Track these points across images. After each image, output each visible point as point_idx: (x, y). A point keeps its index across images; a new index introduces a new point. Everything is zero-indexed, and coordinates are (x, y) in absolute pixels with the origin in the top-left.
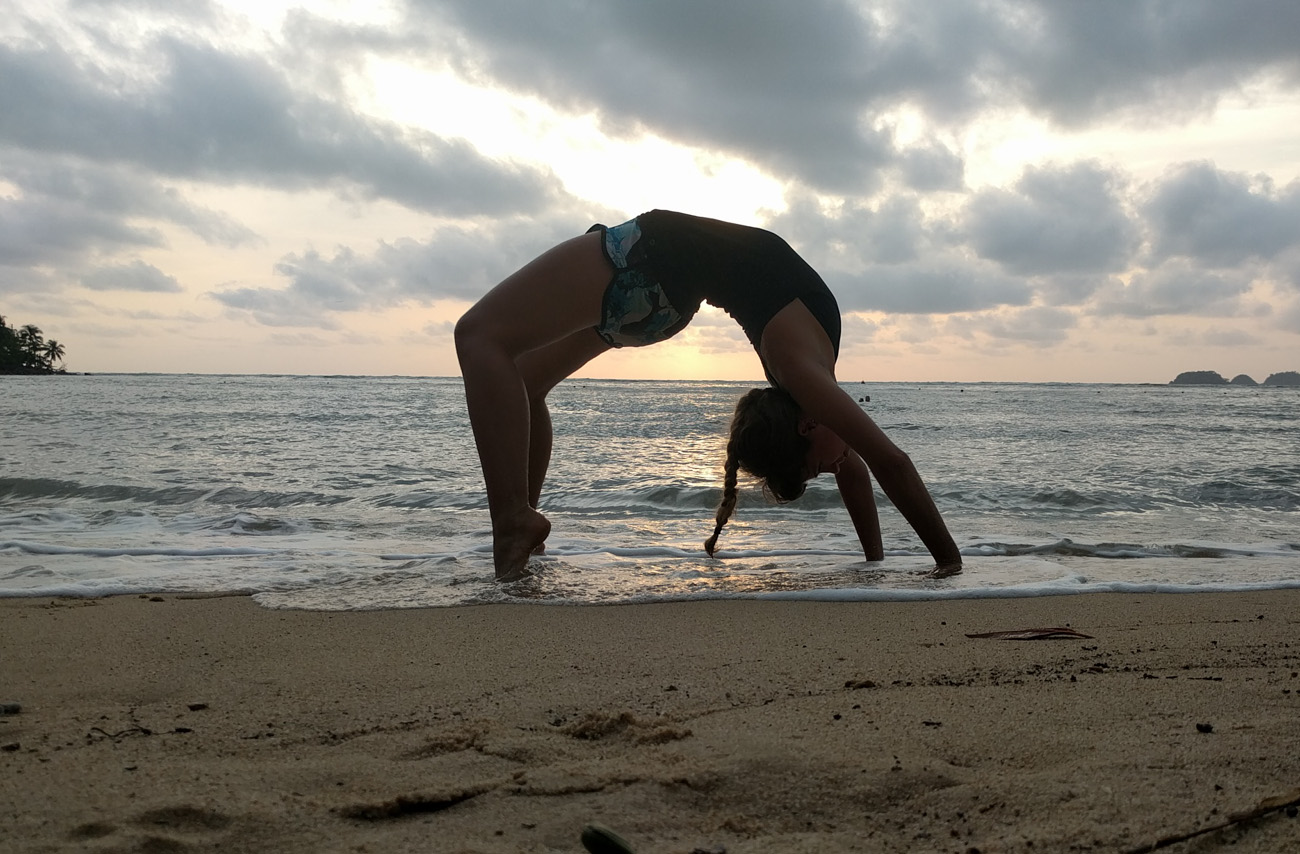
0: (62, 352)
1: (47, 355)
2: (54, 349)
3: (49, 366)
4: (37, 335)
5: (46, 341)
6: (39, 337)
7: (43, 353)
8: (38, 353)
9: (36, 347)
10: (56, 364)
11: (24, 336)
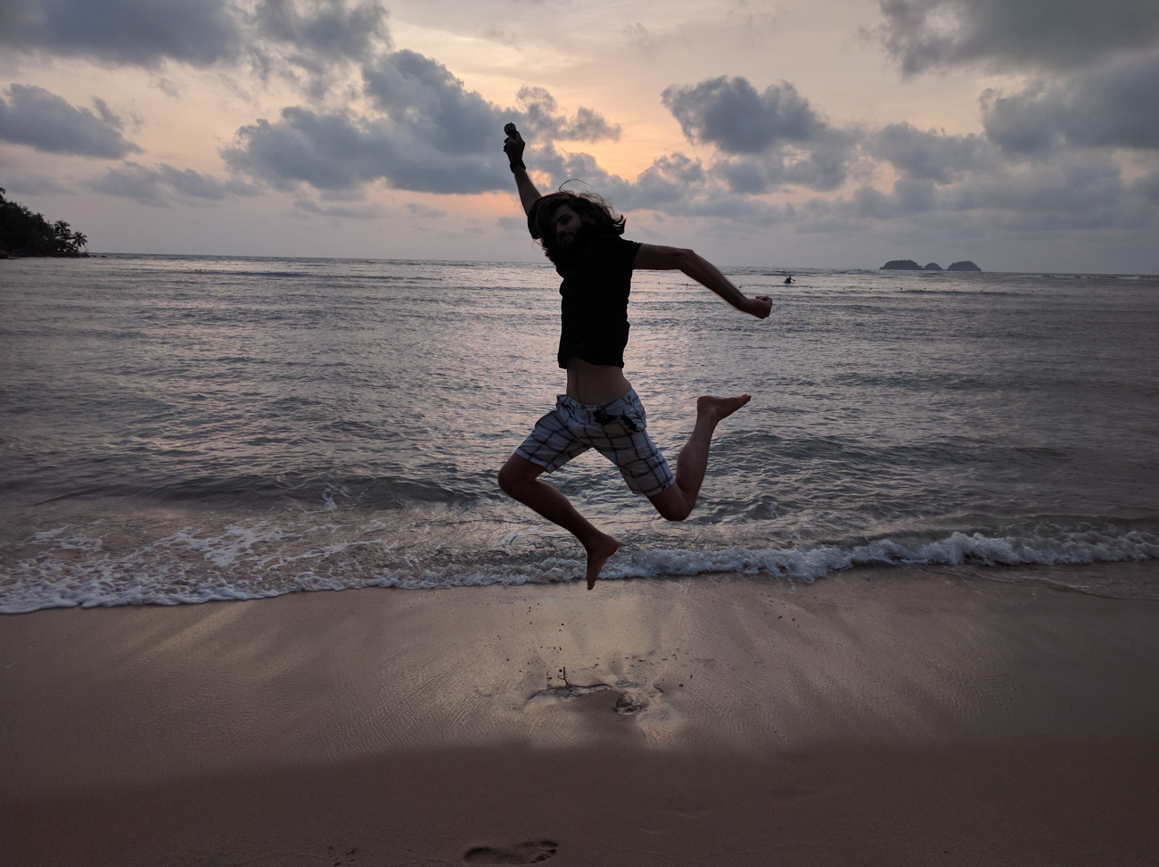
0: (86, 241)
1: (75, 242)
2: (80, 238)
3: (77, 251)
4: (67, 228)
5: (73, 233)
6: (69, 230)
7: (72, 241)
8: (68, 241)
9: (67, 237)
10: (82, 249)
11: (57, 229)
